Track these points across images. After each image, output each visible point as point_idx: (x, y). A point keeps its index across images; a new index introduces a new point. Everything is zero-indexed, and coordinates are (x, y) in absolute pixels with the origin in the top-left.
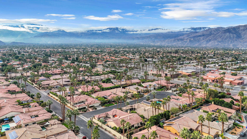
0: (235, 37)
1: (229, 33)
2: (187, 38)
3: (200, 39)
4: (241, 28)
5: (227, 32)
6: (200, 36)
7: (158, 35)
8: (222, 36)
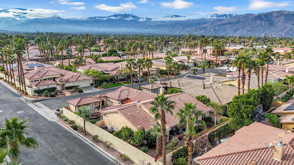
0: (267, 25)
1: (261, 21)
2: (210, 27)
3: (226, 27)
4: (274, 15)
5: (258, 20)
6: (226, 24)
7: (177, 23)
8: (251, 24)
